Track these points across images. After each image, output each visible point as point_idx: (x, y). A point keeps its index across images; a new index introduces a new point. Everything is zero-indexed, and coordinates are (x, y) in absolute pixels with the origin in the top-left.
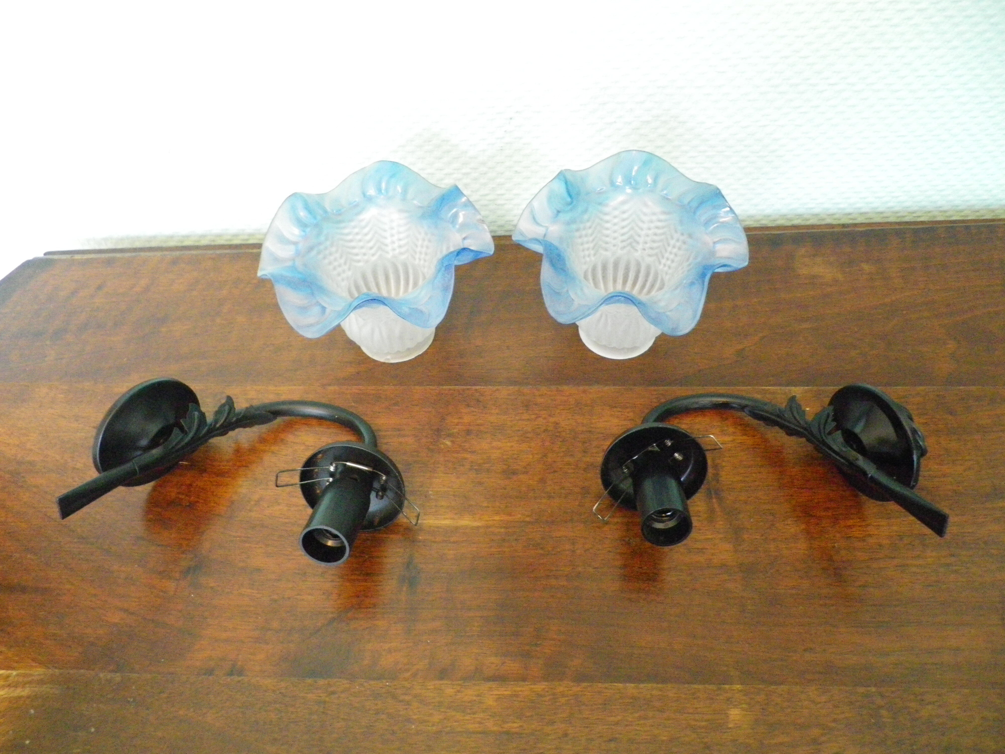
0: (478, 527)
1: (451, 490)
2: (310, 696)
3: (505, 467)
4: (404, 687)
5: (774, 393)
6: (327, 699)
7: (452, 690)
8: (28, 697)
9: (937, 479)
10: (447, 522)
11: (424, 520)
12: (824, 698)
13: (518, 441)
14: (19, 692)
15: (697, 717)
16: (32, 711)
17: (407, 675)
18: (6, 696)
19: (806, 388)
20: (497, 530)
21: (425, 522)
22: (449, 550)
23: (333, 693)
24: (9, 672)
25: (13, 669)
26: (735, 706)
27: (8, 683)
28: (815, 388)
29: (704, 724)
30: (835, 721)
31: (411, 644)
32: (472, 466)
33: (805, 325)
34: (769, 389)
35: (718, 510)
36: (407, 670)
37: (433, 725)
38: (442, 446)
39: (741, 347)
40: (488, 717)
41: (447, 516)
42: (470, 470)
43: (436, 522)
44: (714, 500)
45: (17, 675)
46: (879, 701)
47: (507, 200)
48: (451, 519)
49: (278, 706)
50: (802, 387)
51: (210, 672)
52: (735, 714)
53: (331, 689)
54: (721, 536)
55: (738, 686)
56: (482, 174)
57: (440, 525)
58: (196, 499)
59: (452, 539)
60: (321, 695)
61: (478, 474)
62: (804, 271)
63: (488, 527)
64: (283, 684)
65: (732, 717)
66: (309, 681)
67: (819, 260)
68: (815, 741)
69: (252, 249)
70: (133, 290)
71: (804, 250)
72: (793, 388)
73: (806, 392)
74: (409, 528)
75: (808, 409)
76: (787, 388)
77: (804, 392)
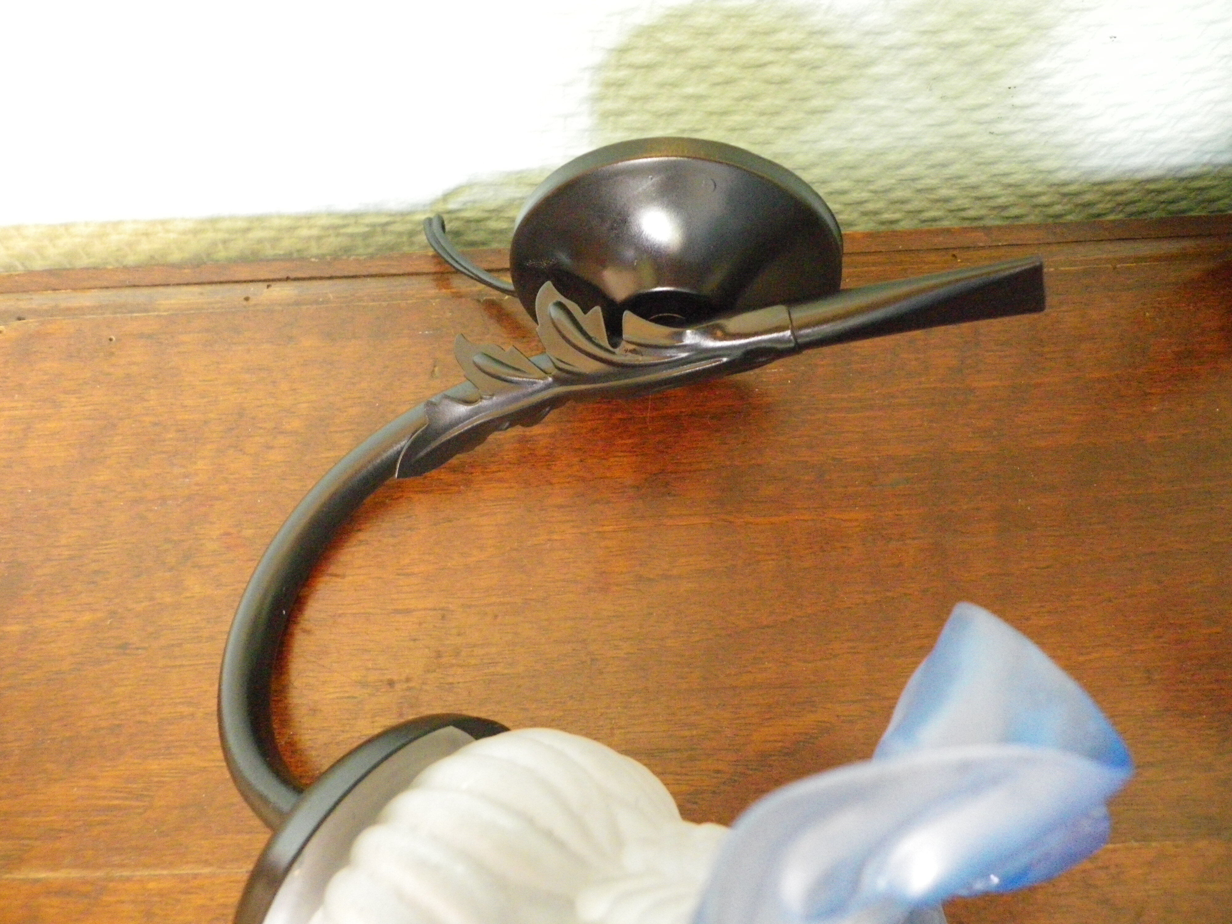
69: (269, 282)
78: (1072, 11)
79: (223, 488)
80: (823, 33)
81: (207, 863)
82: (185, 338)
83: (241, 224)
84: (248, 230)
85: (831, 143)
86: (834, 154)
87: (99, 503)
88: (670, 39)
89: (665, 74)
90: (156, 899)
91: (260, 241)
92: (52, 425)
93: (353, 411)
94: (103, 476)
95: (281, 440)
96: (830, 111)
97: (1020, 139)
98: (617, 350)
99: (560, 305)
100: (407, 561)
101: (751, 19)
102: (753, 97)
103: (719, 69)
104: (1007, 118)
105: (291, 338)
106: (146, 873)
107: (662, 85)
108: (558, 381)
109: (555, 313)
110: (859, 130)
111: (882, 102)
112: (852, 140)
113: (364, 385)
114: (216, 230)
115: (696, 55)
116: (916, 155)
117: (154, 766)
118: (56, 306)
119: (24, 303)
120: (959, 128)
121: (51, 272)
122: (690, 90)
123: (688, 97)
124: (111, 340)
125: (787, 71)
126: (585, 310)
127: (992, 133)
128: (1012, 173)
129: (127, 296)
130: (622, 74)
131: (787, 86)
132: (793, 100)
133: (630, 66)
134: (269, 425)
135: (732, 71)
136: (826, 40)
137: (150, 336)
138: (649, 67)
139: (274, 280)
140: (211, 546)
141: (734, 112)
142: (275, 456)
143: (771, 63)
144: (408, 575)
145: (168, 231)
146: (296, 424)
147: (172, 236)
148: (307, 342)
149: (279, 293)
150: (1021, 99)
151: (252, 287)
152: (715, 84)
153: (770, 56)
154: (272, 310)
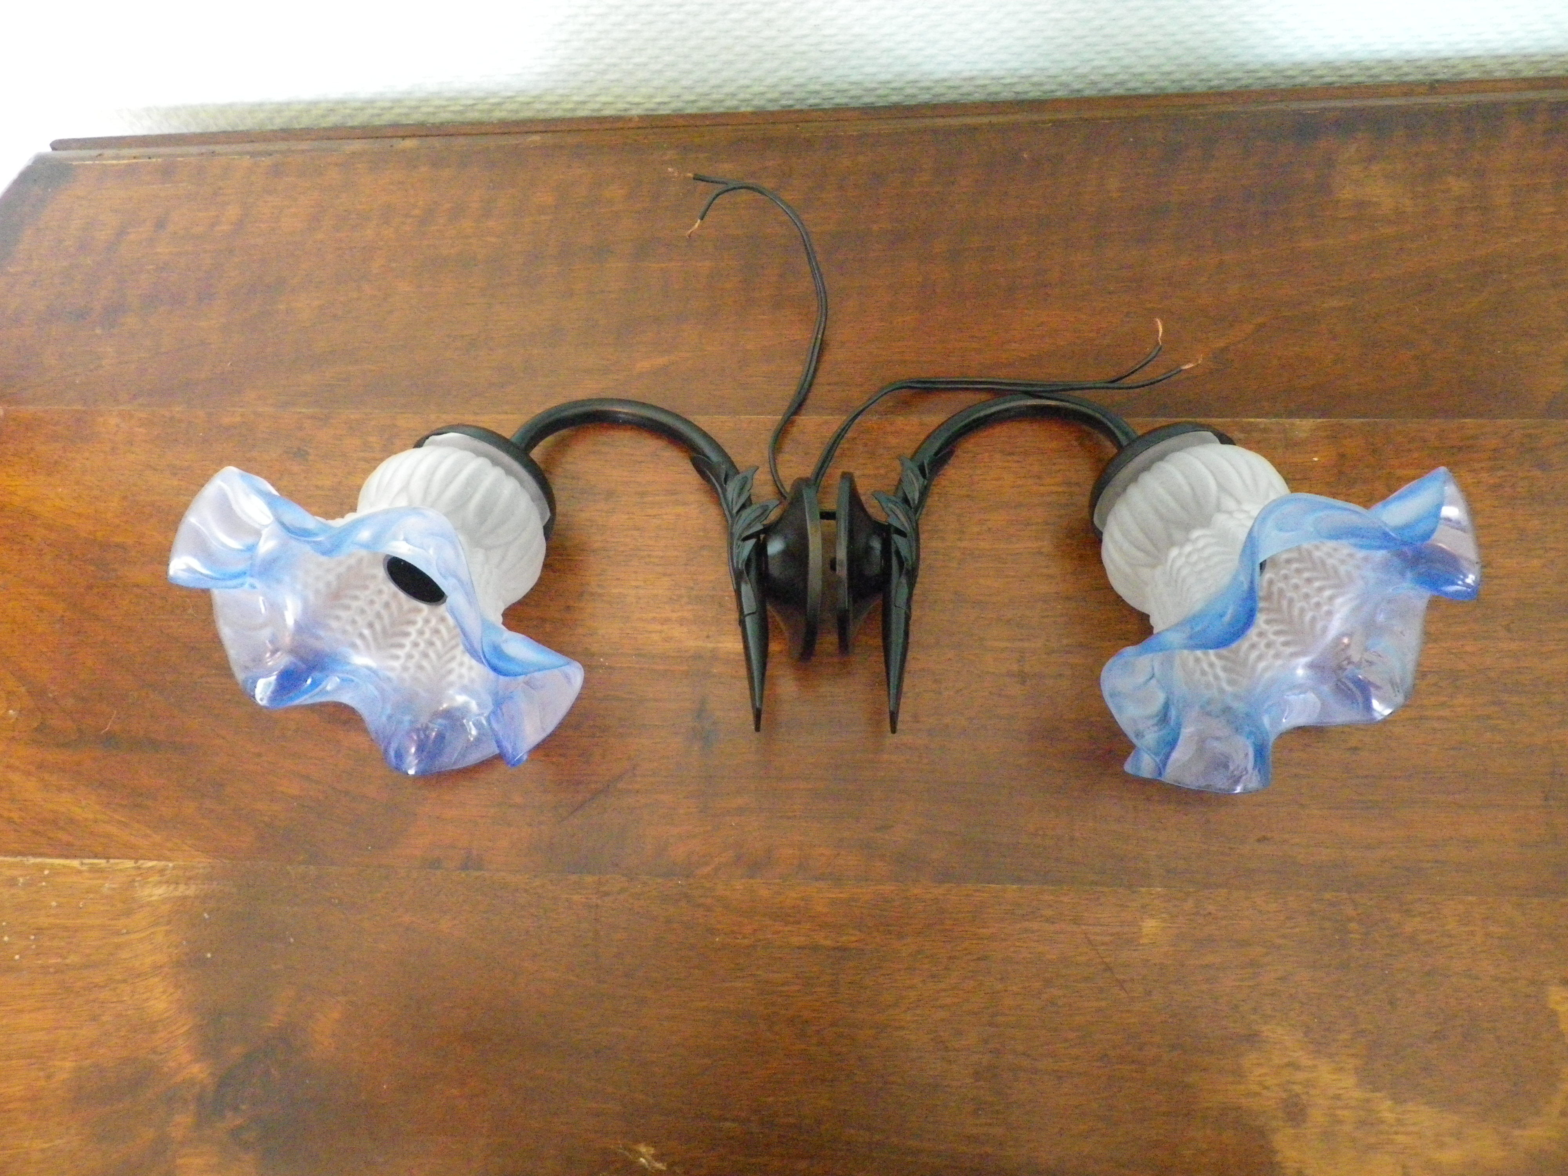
2: (576, 898)
4: (703, 887)
5: (1265, 430)
6: (599, 902)
7: (767, 892)
8: (197, 897)
9: (1497, 581)
11: (719, 642)
12: (1273, 906)
14: (181, 890)
15: (1098, 929)
16: (206, 916)
17: (707, 870)
18: (166, 895)
19: (1319, 420)
21: (720, 645)
23: (606, 894)
24: (163, 863)
25: (169, 859)
26: (1152, 916)
27: (164, 878)
28: (1332, 421)
29: (1107, 939)
30: (1284, 937)
31: (709, 828)
33: (1333, 303)
34: (1261, 423)
36: (706, 864)
37: (744, 938)
40: (817, 928)
45: (174, 868)
46: (1350, 911)
49: (533, 910)
50: (1312, 420)
51: (435, 864)
52: (1150, 926)
53: (605, 889)
55: (1159, 889)
60: (591, 896)
62: (1346, 193)
64: (537, 882)
65: (1145, 931)
66: (574, 878)
68: (1253, 963)
69: (404, 137)
70: (217, 228)
71: (1353, 148)
72: (1297, 421)
73: (1318, 428)
74: (697, 656)
75: (1316, 459)
76: (1286, 421)
77: (1314, 428)
82: (359, 166)
83: (388, 104)
84: (391, 108)
87: (319, 249)
90: (354, 422)
91: (400, 115)
92: (293, 210)
94: (320, 236)
95: (409, 220)
105: (415, 167)
106: (349, 411)
114: (374, 108)
118: (289, 149)
119: (271, 147)
121: (283, 131)
124: (320, 166)
129: (326, 144)
134: (404, 212)
137: (341, 165)
139: (406, 136)
140: (375, 271)
143: (669, 13)
144: (472, 287)
145: (345, 108)
146: (416, 212)
147: (348, 111)
148: (423, 169)
149: (409, 143)
150: (827, 32)
151: (394, 140)
152: (643, 24)
153: (668, 10)
154: (404, 151)
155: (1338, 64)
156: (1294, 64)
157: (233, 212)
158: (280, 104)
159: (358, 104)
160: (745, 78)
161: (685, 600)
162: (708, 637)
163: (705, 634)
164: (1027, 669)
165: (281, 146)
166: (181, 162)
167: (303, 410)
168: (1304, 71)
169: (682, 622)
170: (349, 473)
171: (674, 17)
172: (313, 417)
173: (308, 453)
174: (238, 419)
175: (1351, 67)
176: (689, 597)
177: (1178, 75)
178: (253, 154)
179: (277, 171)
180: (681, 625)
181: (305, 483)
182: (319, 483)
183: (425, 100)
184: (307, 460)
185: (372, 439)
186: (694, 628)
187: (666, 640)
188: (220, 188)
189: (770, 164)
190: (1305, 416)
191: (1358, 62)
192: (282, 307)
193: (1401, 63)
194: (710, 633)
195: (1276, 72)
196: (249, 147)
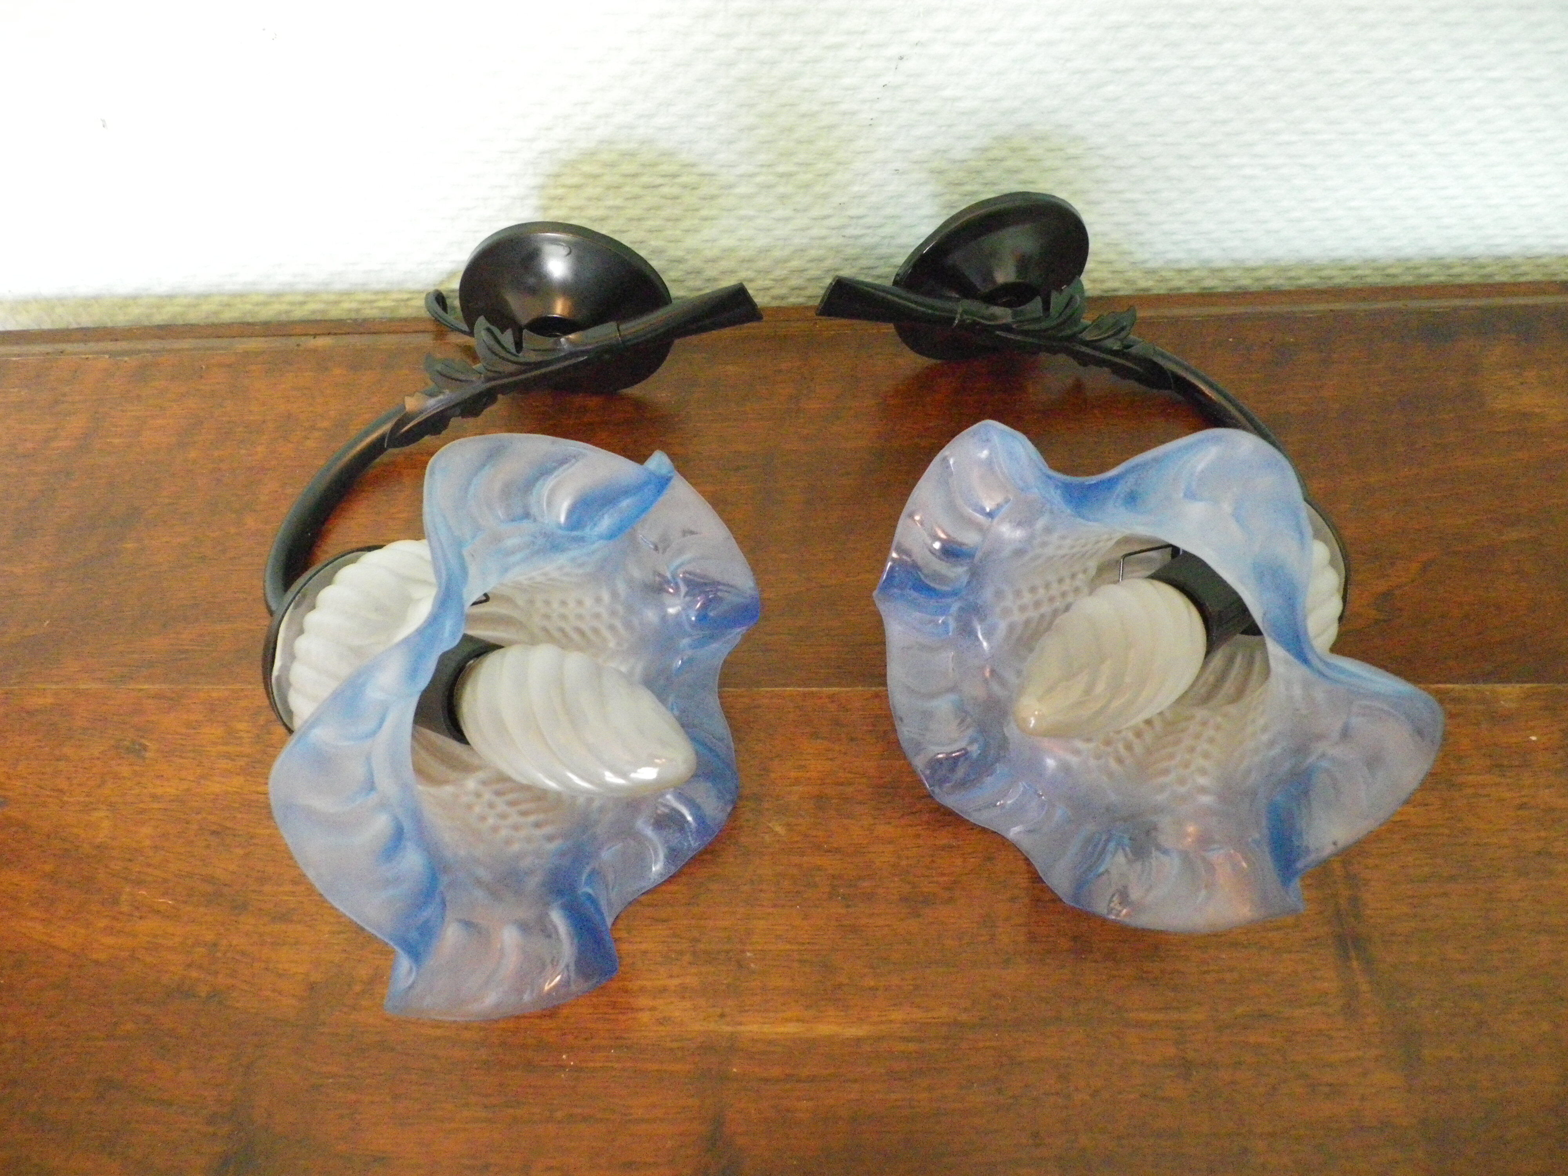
0: (858, 1041)
1: (795, 947)
3: (907, 888)
5: (1462, 700)
10: (792, 1028)
11: (741, 1024)
13: (928, 823)
19: (1527, 686)
20: (901, 1046)
21: (742, 1028)
22: (799, 1099)
28: (1546, 687)
32: (833, 887)
33: (1513, 534)
34: (1452, 690)
35: (1365, 987)
38: (767, 838)
39: (1382, 586)
41: (788, 1014)
42: (831, 896)
43: (767, 1029)
44: (1355, 964)
47: (869, 227)
48: (798, 1020)
50: (1518, 685)
54: (1374, 1052)
56: (820, 175)
57: (775, 1036)
58: (230, 981)
59: (805, 1072)
61: (848, 906)
62: (1501, 403)
63: (880, 1039)
67: (1531, 375)
69: (315, 336)
70: (54, 444)
71: (1498, 351)
72: (1499, 687)
73: (1528, 696)
74: (707, 1047)
75: (1534, 738)
76: (1486, 688)
77: (1522, 695)
78: (859, 153)
79: (274, 462)
80: (693, 165)
81: (250, 683)
82: (253, 367)
83: (300, 298)
85: (727, 241)
86: (731, 250)
87: (190, 471)
88: (587, 168)
89: (590, 191)
90: (217, 702)
92: (160, 422)
93: (367, 416)
94: (193, 454)
95: (317, 434)
96: (716, 219)
97: (868, 240)
98: (520, 355)
99: (488, 330)
100: (395, 511)
101: (638, 156)
102: (658, 208)
103: (627, 189)
104: (850, 225)
105: (326, 369)
106: (210, 687)
107: (589, 199)
108: (489, 379)
109: (484, 333)
110: (743, 232)
111: (751, 213)
112: (740, 240)
113: (374, 400)
114: (281, 302)
115: (608, 179)
116: (795, 251)
117: (218, 627)
118: (164, 348)
119: (140, 346)
120: (816, 232)
121: (160, 327)
122: (610, 203)
123: (610, 208)
124: (202, 368)
125: (675, 191)
126: (503, 331)
127: (844, 236)
128: (876, 267)
129: (212, 342)
130: (560, 191)
131: (678, 201)
132: (687, 210)
133: (564, 186)
134: (306, 424)
135: (637, 190)
136: (695, 170)
137: (230, 366)
138: (578, 187)
139: (318, 334)
141: (647, 219)
142: (310, 443)
143: (661, 185)
146: (326, 424)
148: (337, 371)
149: (322, 342)
150: (853, 212)
151: (303, 338)
152: (627, 199)
153: (660, 181)
154: (315, 351)
155: (1448, 260)
156: (1399, 260)
157: (76, 424)
158: (161, 297)
159: (261, 298)
160: (748, 269)
161: (688, 957)
162: (722, 1016)
163: (719, 1011)
164: (1191, 1055)
165: (151, 344)
166: (15, 362)
167: (146, 687)
168: (1408, 269)
169: (683, 992)
170: (202, 777)
171: (665, 190)
172: (158, 696)
173: (145, 748)
174: (50, 700)
175: (1464, 265)
176: (694, 953)
177: (1263, 271)
178: (112, 354)
179: (142, 374)
180: (684, 998)
181: (137, 791)
182: (159, 791)
183: (348, 294)
184: (144, 758)
185: (242, 726)
186: (702, 1002)
187: (660, 1022)
188: (64, 395)
189: (783, 366)
190: (1507, 680)
191: (1472, 259)
192: (130, 546)
193: (1519, 260)
194: (727, 1010)
195: (1376, 269)
196: (110, 346)
